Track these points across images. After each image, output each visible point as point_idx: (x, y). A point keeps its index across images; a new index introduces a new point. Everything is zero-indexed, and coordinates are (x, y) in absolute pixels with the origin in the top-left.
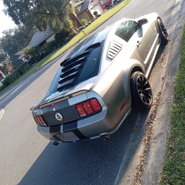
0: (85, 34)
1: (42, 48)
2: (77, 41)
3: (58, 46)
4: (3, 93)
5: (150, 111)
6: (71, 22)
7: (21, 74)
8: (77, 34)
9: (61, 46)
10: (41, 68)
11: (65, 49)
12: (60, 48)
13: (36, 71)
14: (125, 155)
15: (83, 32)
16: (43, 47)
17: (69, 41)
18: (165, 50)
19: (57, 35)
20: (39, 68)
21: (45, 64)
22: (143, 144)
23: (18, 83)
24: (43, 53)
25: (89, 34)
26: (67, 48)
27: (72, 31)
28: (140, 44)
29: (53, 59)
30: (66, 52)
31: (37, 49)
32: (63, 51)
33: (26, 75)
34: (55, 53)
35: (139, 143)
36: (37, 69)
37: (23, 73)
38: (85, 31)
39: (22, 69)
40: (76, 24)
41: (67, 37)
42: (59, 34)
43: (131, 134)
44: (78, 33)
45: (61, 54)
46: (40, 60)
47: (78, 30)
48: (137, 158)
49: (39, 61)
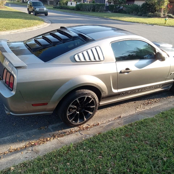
0: (165, 23)
1: (126, 4)
2: (153, 23)
3: (138, 13)
4: (69, 13)
5: (70, 129)
6: (167, 3)
7: (94, 11)
8: (161, 17)
9: (141, 16)
10: (108, 19)
11: (138, 21)
12: (138, 17)
13: (102, 18)
14: (9, 137)
15: (166, 20)
16: (129, 4)
17: (150, 17)
18: (164, 98)
19: (146, 4)
20: (107, 18)
21: (113, 18)
22: (26, 144)
23: (84, 15)
24: (124, 9)
25: (167, 26)
26: (140, 21)
27: (160, 12)
28: (128, 72)
29: (122, 20)
30: (136, 23)
31: (122, 2)
32: (134, 21)
33: (94, 15)
34: (130, 17)
35: (25, 140)
36: (105, 17)
37: (96, 11)
38: (167, 20)
39: (98, 7)
40: (170, 9)
41: (152, 13)
42: (148, 5)
43: (36, 129)
44: (163, 17)
45: (131, 22)
46: (116, 12)
47: (166, 14)
48: (7, 148)
49: (114, 12)
